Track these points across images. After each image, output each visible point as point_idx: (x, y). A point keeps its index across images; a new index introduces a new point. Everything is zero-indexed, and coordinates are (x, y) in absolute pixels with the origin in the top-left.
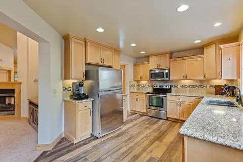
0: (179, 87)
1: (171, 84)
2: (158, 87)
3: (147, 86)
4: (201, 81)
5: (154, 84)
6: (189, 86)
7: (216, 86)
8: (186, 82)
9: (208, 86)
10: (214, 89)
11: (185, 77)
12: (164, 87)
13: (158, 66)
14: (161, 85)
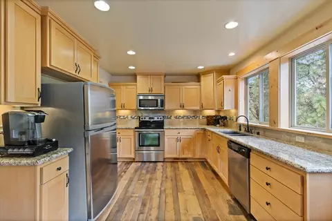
0: (173, 118)
1: (164, 115)
2: (147, 119)
3: (130, 118)
4: (195, 111)
5: (140, 115)
6: (183, 117)
7: (208, 117)
8: (181, 112)
9: (201, 116)
10: (205, 120)
11: (182, 107)
12: (156, 119)
13: (151, 90)
14: (151, 116)
